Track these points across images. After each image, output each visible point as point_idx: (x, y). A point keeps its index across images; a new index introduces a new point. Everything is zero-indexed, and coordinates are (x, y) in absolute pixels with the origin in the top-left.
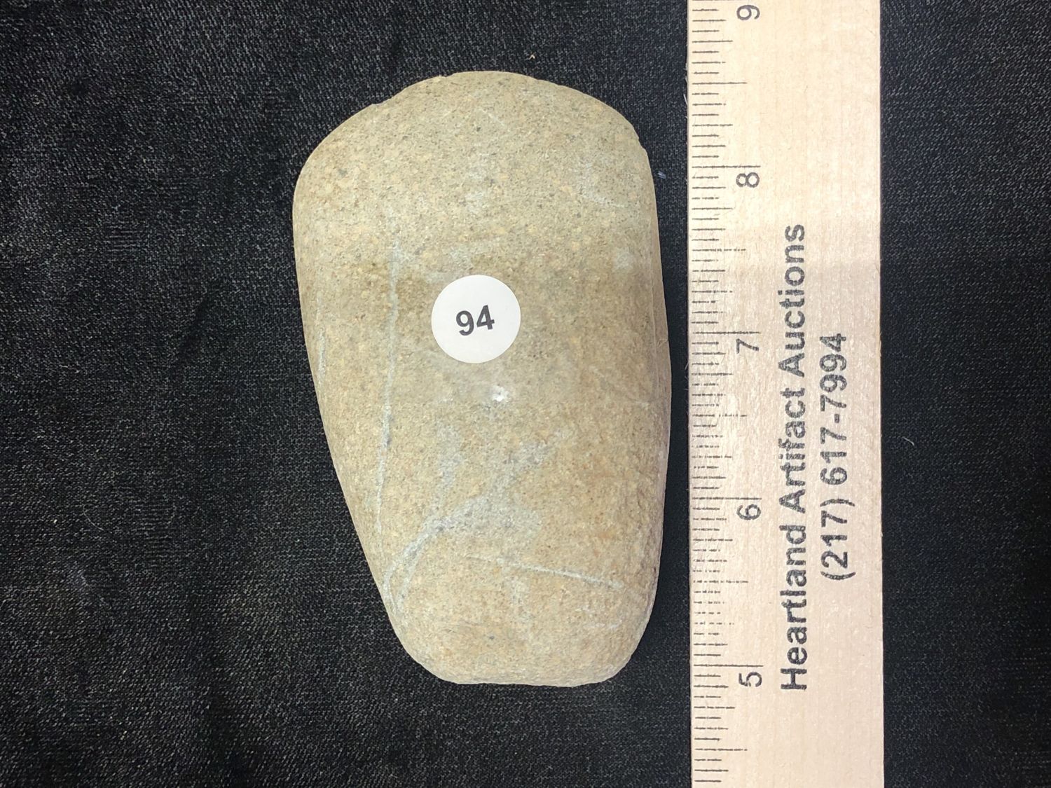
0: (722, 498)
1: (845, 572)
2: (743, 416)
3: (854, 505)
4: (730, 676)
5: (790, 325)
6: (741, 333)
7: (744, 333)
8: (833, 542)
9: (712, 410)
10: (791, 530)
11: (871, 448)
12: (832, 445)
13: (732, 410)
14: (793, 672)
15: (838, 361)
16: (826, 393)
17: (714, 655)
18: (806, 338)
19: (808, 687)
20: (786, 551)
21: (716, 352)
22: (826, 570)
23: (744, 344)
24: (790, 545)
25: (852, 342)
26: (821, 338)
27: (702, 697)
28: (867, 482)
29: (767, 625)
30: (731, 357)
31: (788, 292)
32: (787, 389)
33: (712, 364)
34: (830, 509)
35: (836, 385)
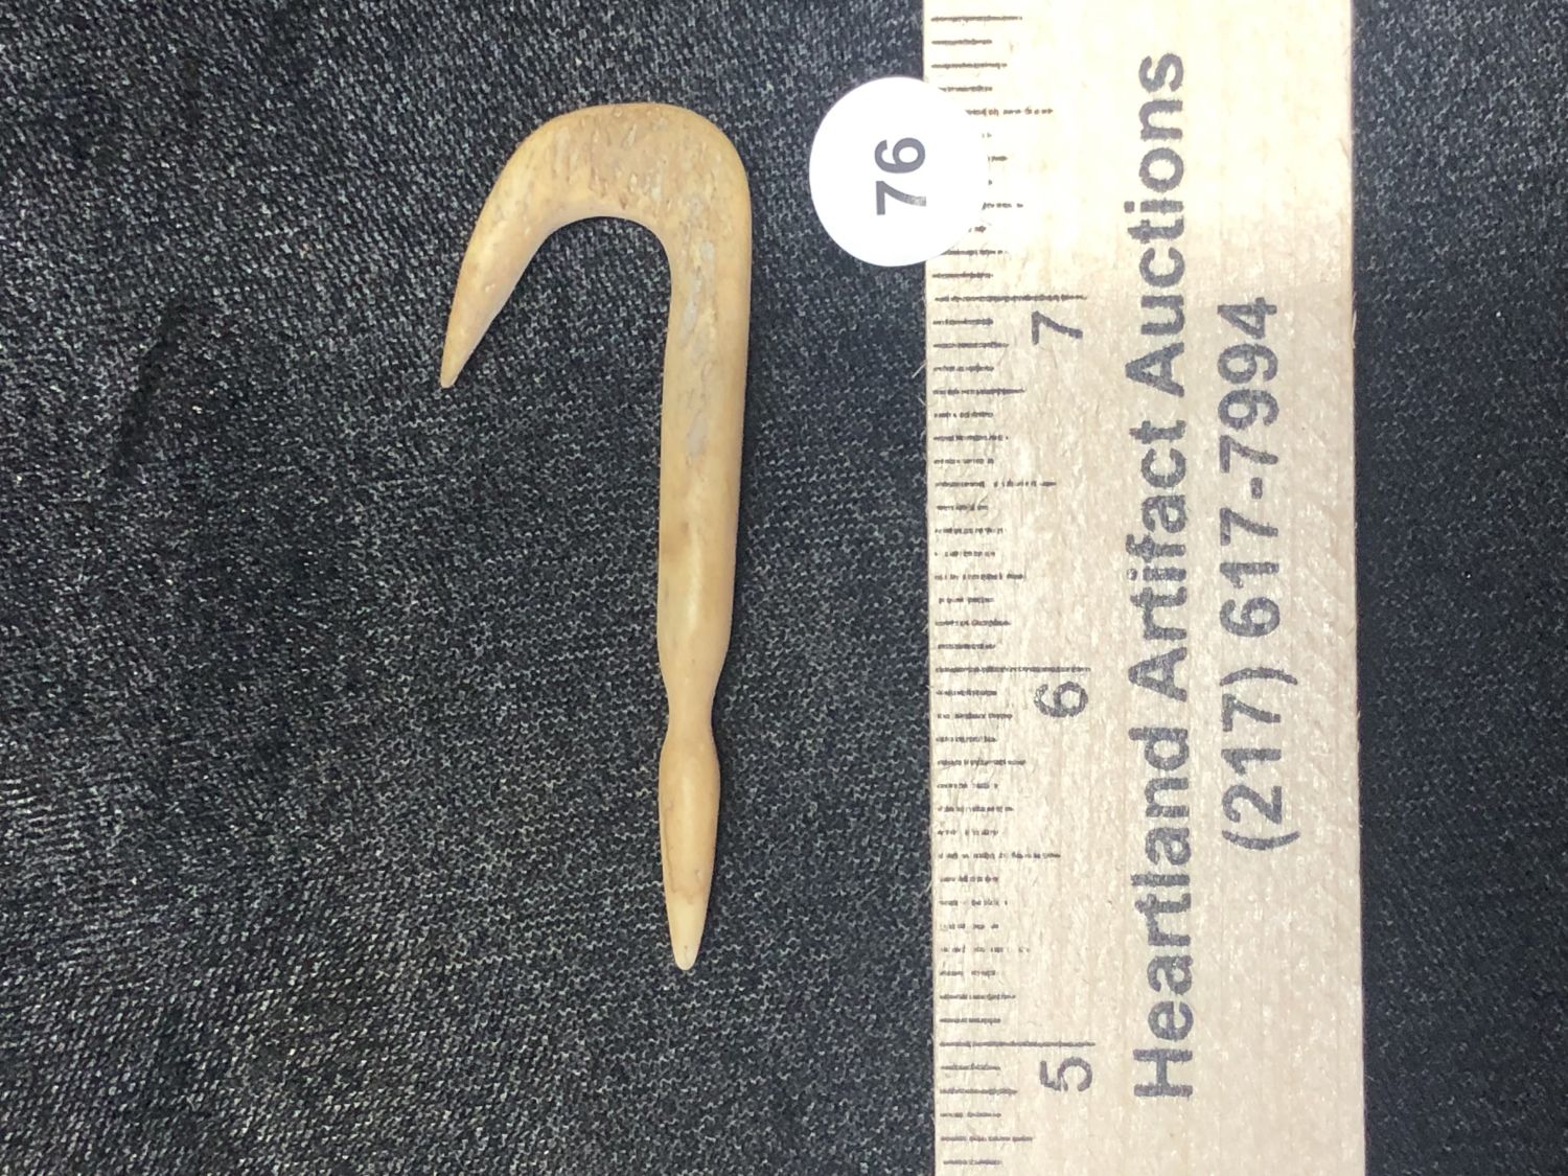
0: (1002, 669)
1: (1279, 831)
2: (1047, 484)
3: (1296, 682)
4: (1021, 1067)
5: (1151, 278)
6: (1041, 298)
7: (1050, 298)
8: (1252, 765)
9: (978, 472)
10: (1156, 739)
11: (1335, 554)
12: (1245, 548)
13: (1024, 471)
14: (1161, 1057)
15: (1257, 359)
16: (1230, 431)
17: (984, 1021)
18: (1187, 309)
19: (1196, 1090)
20: (1144, 783)
21: (988, 341)
22: (1234, 828)
23: (1050, 323)
24: (1151, 773)
25: (1289, 316)
26: (1221, 309)
27: (959, 1115)
28: (1326, 629)
29: (1104, 951)
30: (1021, 353)
31: (1147, 206)
32: (1146, 424)
33: (978, 368)
34: (1241, 690)
35: (1254, 411)
